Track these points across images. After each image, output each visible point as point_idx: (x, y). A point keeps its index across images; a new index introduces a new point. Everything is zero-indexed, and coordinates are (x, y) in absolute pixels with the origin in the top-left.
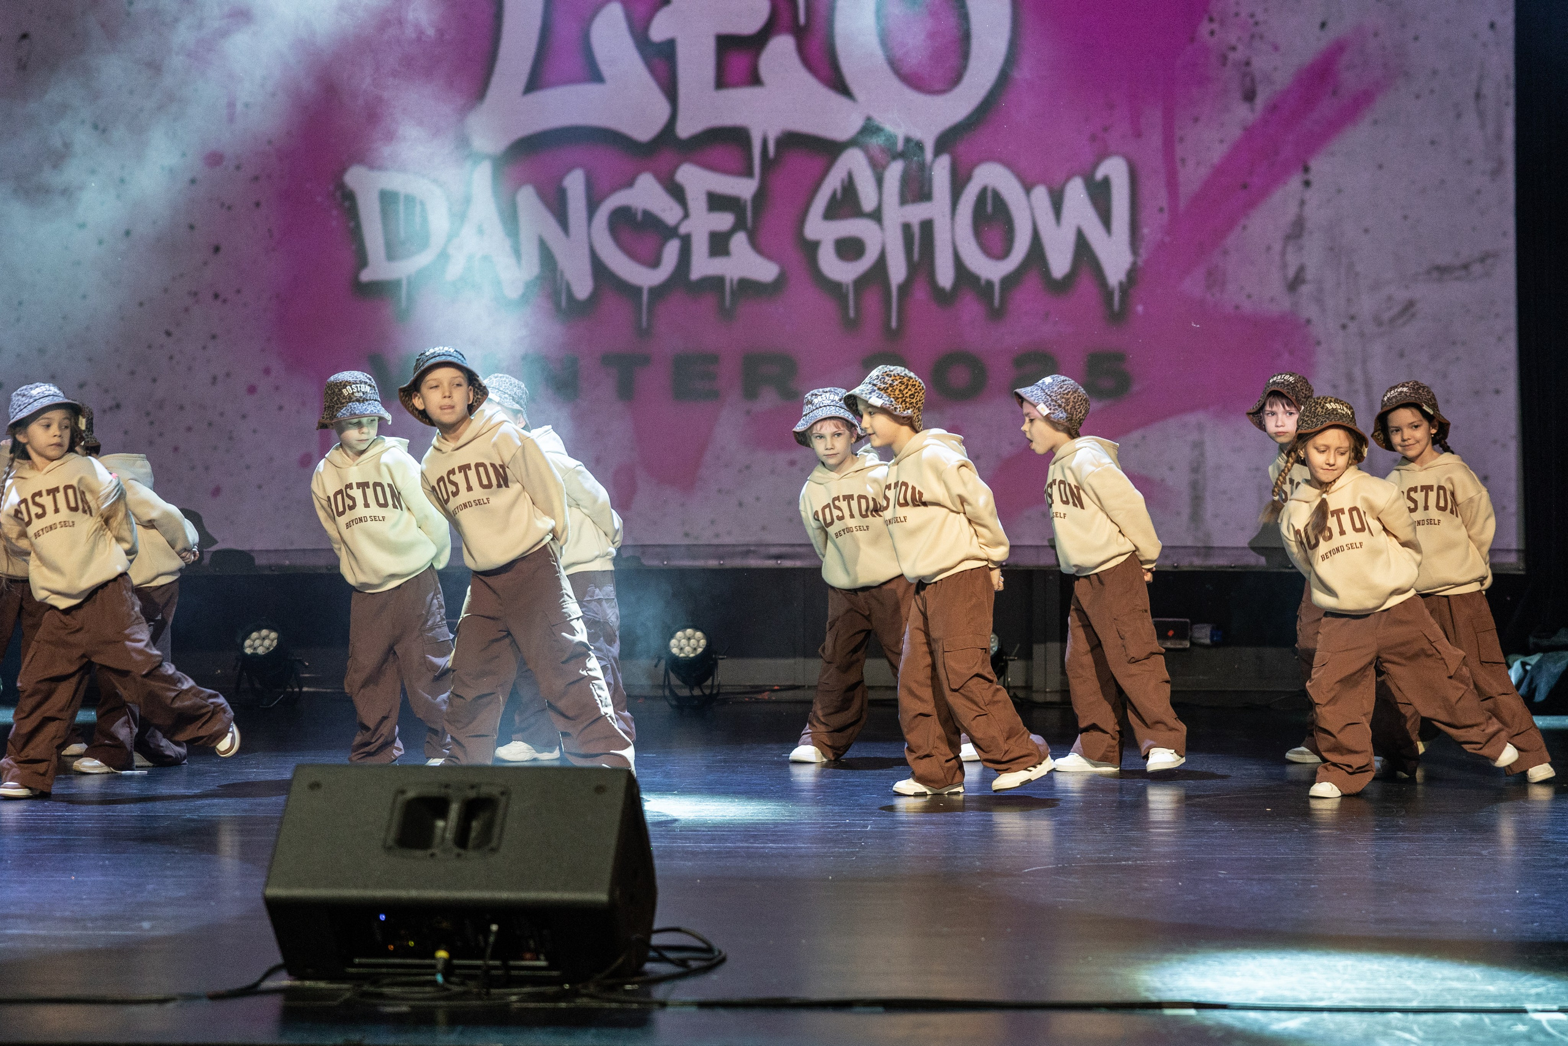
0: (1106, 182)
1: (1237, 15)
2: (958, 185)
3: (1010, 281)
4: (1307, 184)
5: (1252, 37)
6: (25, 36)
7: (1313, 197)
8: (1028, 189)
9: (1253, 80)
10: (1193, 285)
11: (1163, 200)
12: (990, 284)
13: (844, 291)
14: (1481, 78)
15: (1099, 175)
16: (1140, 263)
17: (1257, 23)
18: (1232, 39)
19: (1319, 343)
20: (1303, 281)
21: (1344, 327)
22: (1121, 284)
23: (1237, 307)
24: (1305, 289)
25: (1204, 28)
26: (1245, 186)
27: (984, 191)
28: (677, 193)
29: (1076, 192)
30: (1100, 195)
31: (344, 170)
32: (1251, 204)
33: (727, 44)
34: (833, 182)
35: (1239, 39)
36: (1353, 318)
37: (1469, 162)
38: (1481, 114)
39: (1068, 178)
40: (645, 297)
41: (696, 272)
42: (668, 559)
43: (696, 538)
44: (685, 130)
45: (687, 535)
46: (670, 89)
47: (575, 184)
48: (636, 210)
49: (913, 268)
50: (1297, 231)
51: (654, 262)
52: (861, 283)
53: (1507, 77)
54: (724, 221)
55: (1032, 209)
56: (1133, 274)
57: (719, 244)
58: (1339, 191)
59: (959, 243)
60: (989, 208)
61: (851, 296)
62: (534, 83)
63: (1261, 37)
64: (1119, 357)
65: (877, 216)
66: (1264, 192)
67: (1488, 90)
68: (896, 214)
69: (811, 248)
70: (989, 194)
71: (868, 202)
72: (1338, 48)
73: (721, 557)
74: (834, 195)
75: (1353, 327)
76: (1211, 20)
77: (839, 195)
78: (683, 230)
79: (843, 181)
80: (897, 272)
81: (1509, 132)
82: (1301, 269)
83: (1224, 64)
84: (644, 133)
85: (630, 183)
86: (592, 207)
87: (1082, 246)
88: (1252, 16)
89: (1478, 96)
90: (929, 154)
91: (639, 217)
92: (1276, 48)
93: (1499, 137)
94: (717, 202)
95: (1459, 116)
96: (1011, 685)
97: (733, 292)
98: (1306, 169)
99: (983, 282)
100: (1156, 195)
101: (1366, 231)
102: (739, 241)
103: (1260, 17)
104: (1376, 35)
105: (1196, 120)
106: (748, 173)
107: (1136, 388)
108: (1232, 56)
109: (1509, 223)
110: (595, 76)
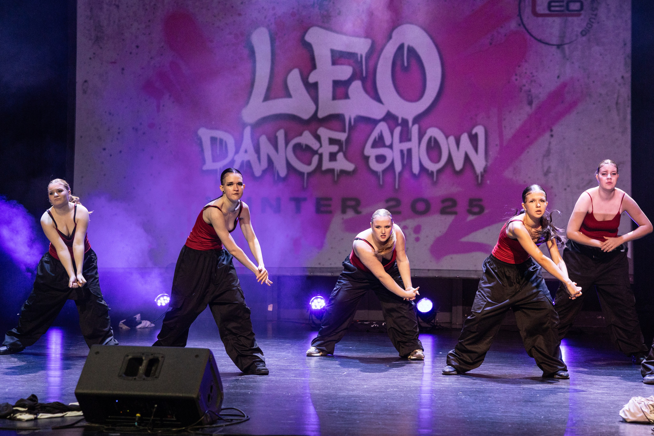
0: (476, 135)
1: (526, 73)
2: (421, 135)
3: (440, 171)
4: (552, 136)
5: (532, 81)
6: (86, 81)
7: (554, 141)
8: (447, 137)
9: (532, 97)
10: (508, 174)
11: (498, 142)
12: (432, 172)
13: (379, 174)
14: (618, 96)
15: (474, 132)
16: (489, 165)
17: (533, 76)
18: (524, 81)
19: (556, 195)
20: (550, 172)
21: (565, 189)
22: (481, 173)
23: (525, 182)
24: (550, 175)
25: (514, 78)
26: (528, 137)
27: (430, 139)
28: (318, 138)
29: (465, 138)
30: (474, 139)
31: (198, 129)
32: (531, 143)
33: (336, 84)
34: (375, 134)
35: (527, 82)
36: (569, 186)
37: (613, 128)
38: (618, 110)
39: (462, 134)
40: (306, 176)
41: (324, 167)
42: (313, 272)
43: (323, 265)
44: (321, 115)
45: (320, 264)
46: (316, 100)
47: (281, 134)
48: (303, 144)
49: (403, 165)
50: (548, 153)
51: (309, 164)
52: (384, 171)
53: (628, 96)
54: (335, 148)
55: (448, 144)
56: (486, 170)
57: (333, 157)
58: (564, 139)
59: (421, 157)
60: (433, 144)
61: (381, 176)
62: (267, 98)
63: (535, 81)
64: (480, 200)
65: (391, 147)
66: (536, 139)
67: (621, 101)
68: (398, 146)
69: (367, 158)
70: (433, 139)
71: (388, 142)
72: (564, 85)
73: (332, 272)
74: (375, 139)
75: (568, 189)
76: (516, 75)
77: (377, 139)
78: (320, 151)
79: (378, 134)
80: (398, 167)
81: (629, 117)
82: (549, 167)
83: (521, 91)
84: (306, 116)
85: (300, 134)
86: (287, 143)
87: (467, 159)
88: (532, 73)
89: (617, 103)
90: (410, 124)
91: (304, 146)
92: (541, 86)
93: (625, 119)
94: (332, 141)
95: (610, 111)
96: (438, 322)
97: (338, 175)
98: (551, 130)
99: (430, 172)
100: (495, 140)
101: (574, 154)
102: (340, 156)
103: (535, 74)
104: (578, 80)
105: (510, 112)
106: (344, 131)
107: (486, 211)
108: (524, 88)
109: (628, 151)
110: (288, 95)
